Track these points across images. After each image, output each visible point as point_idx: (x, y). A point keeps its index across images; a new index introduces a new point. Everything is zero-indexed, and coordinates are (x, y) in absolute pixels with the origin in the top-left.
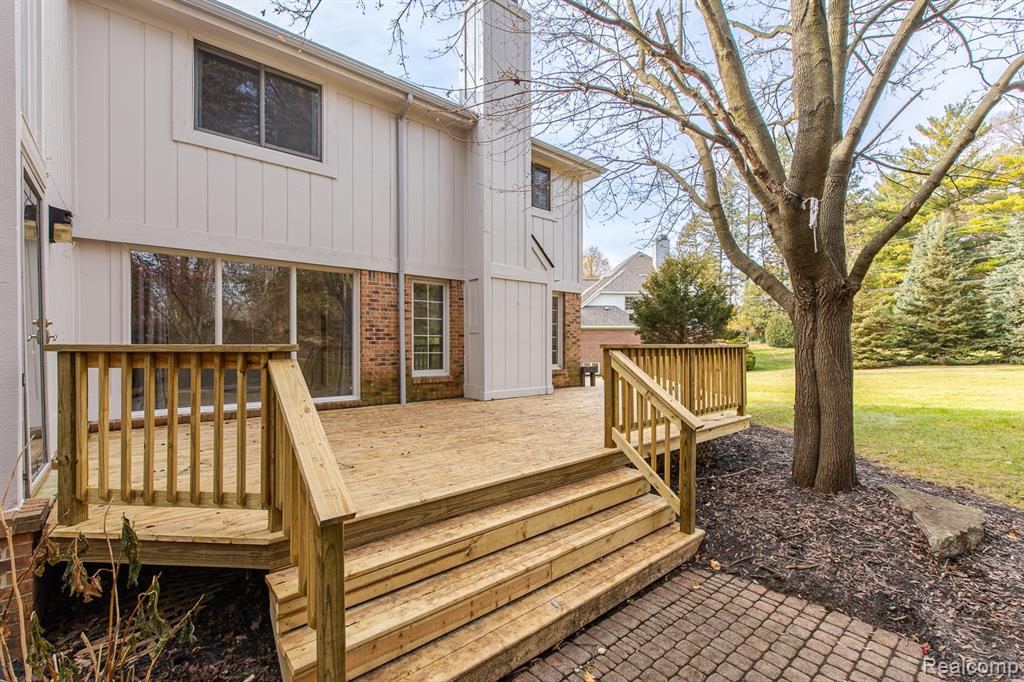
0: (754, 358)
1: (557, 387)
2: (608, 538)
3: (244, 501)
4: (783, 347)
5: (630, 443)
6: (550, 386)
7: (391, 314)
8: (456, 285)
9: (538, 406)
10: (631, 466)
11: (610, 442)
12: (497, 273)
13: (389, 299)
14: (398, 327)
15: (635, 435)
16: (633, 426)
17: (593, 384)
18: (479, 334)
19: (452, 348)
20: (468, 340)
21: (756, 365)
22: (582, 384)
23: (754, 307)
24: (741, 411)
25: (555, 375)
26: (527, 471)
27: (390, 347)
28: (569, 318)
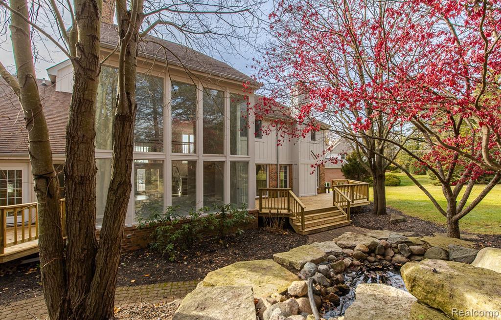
0: (400, 181)
1: (318, 193)
2: (334, 219)
3: (285, 209)
4: (418, 174)
5: (338, 205)
6: (317, 193)
7: (276, 174)
8: (290, 165)
9: (314, 198)
10: (343, 214)
11: (334, 205)
12: (302, 162)
13: (275, 170)
14: (277, 178)
15: (339, 204)
16: (339, 202)
17: (329, 192)
18: (298, 179)
19: (290, 182)
20: (294, 181)
21: (401, 183)
22: (325, 192)
23: (404, 156)
24: (368, 200)
25: (318, 189)
26: (320, 208)
27: (275, 183)
28: (321, 172)
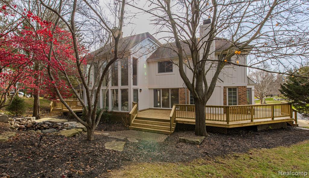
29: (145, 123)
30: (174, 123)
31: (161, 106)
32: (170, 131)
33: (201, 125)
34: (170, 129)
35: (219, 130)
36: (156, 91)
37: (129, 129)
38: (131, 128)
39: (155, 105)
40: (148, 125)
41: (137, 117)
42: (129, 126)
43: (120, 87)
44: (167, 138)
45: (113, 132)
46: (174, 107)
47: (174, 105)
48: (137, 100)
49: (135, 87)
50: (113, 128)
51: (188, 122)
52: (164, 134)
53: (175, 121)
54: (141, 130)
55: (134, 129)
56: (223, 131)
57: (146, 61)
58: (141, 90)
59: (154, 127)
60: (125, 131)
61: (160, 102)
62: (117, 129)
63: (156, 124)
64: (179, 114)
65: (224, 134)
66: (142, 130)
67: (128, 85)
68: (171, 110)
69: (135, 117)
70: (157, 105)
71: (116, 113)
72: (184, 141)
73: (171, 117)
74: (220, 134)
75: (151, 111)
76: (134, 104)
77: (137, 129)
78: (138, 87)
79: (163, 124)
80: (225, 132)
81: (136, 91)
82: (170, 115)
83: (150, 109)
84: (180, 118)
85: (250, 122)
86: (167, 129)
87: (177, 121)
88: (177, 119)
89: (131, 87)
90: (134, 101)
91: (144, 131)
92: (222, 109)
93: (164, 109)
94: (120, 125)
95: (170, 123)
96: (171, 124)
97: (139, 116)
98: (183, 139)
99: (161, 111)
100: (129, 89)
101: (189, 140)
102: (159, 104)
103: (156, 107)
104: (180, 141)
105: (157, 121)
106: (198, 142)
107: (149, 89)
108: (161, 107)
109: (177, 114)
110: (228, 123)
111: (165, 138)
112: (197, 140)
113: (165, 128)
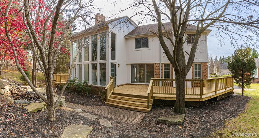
29: (121, 99)
30: (151, 99)
31: (137, 81)
32: (147, 109)
33: (181, 102)
34: (147, 106)
35: (192, 104)
36: (133, 66)
37: (105, 105)
38: (107, 104)
39: (133, 81)
40: (124, 101)
41: (114, 92)
42: (105, 102)
43: (99, 61)
44: (144, 117)
45: (89, 107)
46: (151, 81)
47: (151, 79)
48: (114, 75)
49: (113, 61)
50: (90, 102)
51: (166, 98)
52: (141, 112)
53: (152, 97)
54: (116, 107)
55: (110, 105)
56: (196, 104)
57: (124, 37)
58: (119, 64)
59: (130, 104)
60: (101, 106)
61: (136, 78)
62: (93, 104)
63: (132, 100)
64: (156, 90)
65: (197, 107)
66: (118, 107)
67: (106, 59)
68: (149, 85)
69: (112, 92)
70: (134, 81)
71: (95, 87)
72: (164, 122)
73: (148, 94)
74: (194, 107)
75: (128, 86)
76: (111, 78)
77: (113, 106)
78: (116, 61)
79: (140, 101)
80: (197, 105)
81: (113, 65)
82: (147, 90)
83: (128, 84)
84: (157, 93)
85: (215, 94)
86: (144, 106)
87: (154, 97)
88: (154, 95)
89: (109, 61)
90: (112, 75)
91: (120, 108)
92: (190, 82)
93: (140, 85)
94: (98, 99)
95: (147, 99)
96: (148, 101)
97: (115, 92)
98: (162, 120)
99: (138, 86)
100: (107, 63)
101: (169, 121)
102: (135, 80)
103: (133, 82)
104: (159, 122)
105: (133, 97)
106: (180, 122)
107: (127, 64)
108: (137, 83)
109: (154, 90)
110: (201, 97)
111: (142, 118)
112: (178, 121)
113: (143, 105)
